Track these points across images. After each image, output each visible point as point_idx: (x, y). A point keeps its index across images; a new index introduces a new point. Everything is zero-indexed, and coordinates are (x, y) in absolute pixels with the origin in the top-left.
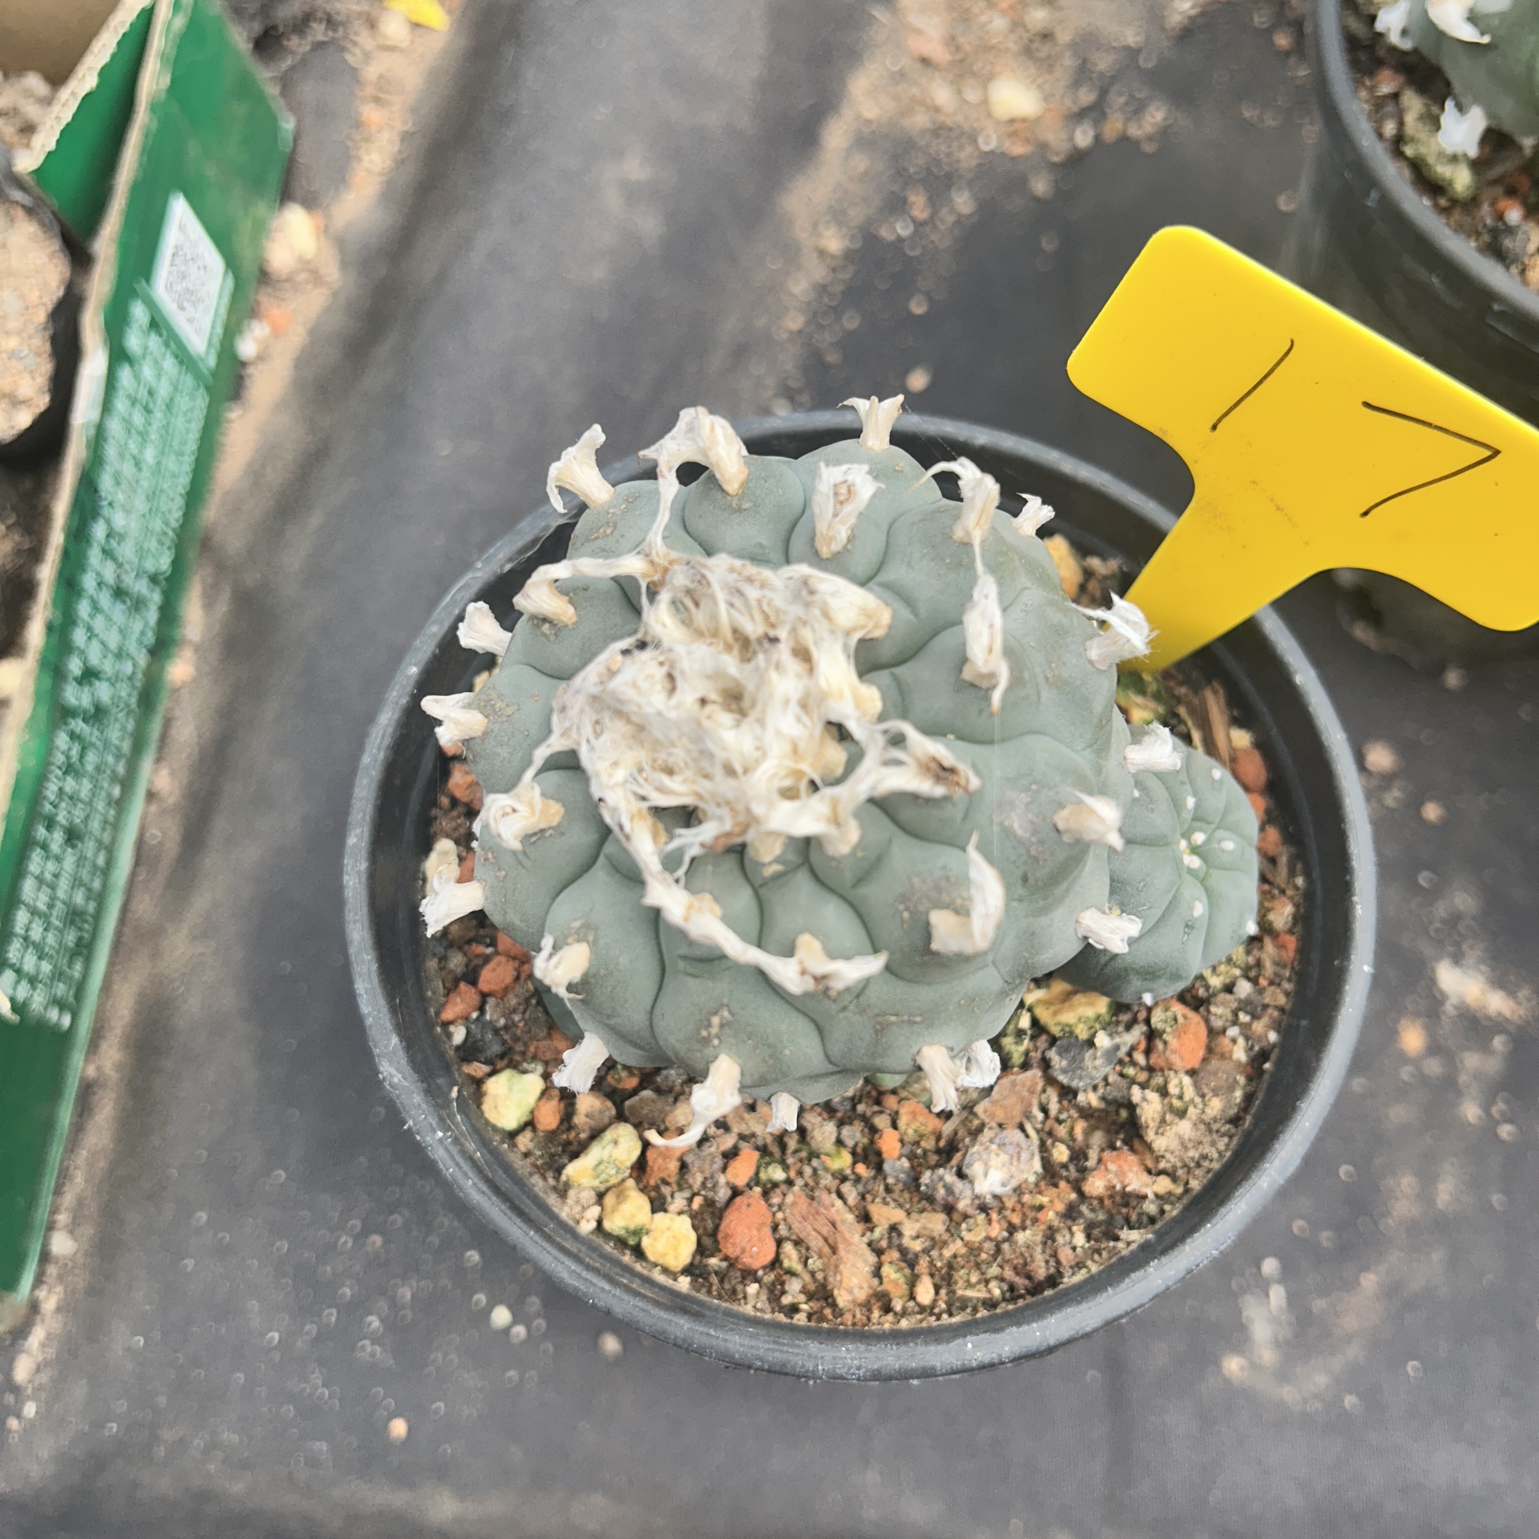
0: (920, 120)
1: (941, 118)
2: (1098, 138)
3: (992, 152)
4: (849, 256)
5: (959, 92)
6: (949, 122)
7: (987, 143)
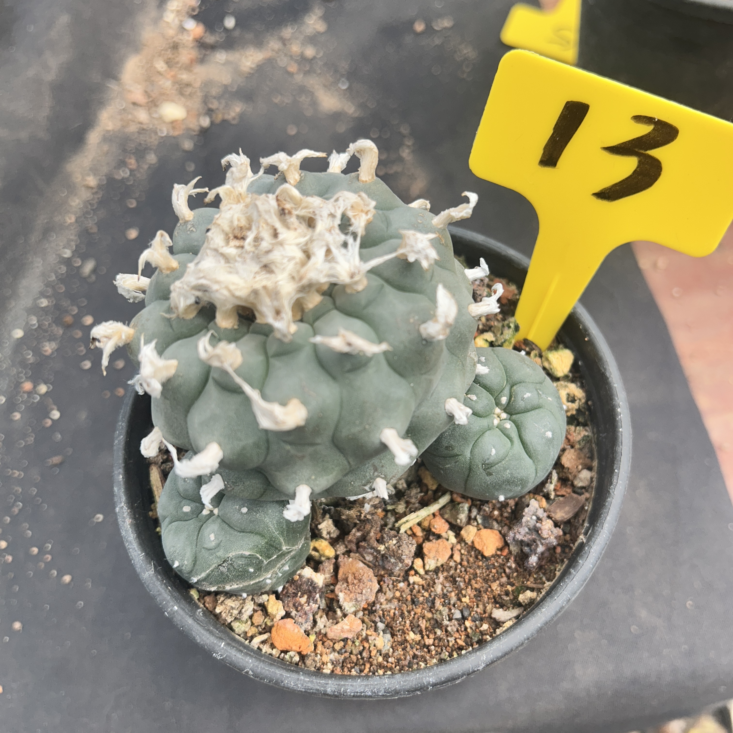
0: (133, 128)
1: (142, 126)
2: (212, 123)
3: (165, 136)
4: (100, 187)
5: (150, 114)
6: (145, 127)
7: (163, 133)
